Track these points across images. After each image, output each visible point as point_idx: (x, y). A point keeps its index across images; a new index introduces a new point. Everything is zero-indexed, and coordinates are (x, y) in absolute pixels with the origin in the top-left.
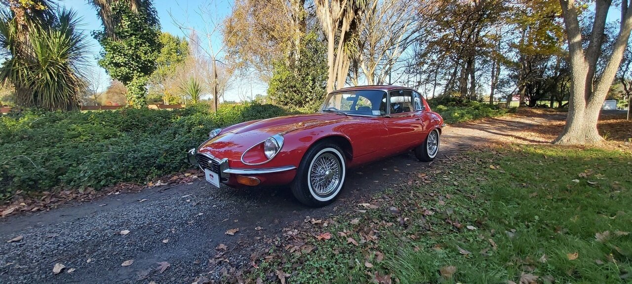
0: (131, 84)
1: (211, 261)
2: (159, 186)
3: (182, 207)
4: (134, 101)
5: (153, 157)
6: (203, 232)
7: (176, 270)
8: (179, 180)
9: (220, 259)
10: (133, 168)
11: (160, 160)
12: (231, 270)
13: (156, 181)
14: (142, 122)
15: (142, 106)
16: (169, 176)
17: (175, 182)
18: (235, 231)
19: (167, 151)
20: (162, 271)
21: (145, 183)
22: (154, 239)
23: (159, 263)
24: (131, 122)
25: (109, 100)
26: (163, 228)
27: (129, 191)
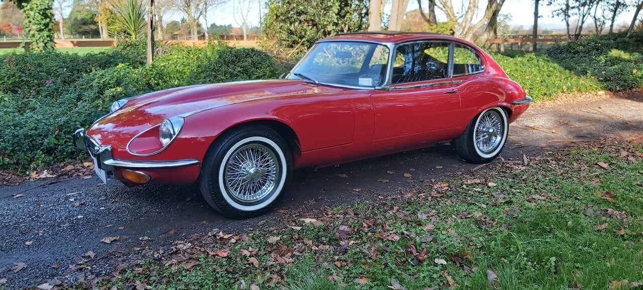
0: (28, 7)
1: (71, 266)
2: (44, 179)
3: (61, 207)
4: (33, 36)
5: (40, 136)
6: (75, 238)
7: (32, 271)
8: (73, 171)
9: (82, 266)
10: (13, 151)
11: (50, 141)
12: (89, 277)
13: (41, 172)
14: (36, 77)
15: (45, 44)
16: (62, 164)
17: (65, 175)
18: (113, 239)
19: (60, 128)
20: (17, 270)
21: (28, 173)
22: (17, 240)
23: (15, 264)
24: (20, 77)
25: (6, 20)
26: (30, 229)
27: (5, 183)
